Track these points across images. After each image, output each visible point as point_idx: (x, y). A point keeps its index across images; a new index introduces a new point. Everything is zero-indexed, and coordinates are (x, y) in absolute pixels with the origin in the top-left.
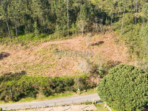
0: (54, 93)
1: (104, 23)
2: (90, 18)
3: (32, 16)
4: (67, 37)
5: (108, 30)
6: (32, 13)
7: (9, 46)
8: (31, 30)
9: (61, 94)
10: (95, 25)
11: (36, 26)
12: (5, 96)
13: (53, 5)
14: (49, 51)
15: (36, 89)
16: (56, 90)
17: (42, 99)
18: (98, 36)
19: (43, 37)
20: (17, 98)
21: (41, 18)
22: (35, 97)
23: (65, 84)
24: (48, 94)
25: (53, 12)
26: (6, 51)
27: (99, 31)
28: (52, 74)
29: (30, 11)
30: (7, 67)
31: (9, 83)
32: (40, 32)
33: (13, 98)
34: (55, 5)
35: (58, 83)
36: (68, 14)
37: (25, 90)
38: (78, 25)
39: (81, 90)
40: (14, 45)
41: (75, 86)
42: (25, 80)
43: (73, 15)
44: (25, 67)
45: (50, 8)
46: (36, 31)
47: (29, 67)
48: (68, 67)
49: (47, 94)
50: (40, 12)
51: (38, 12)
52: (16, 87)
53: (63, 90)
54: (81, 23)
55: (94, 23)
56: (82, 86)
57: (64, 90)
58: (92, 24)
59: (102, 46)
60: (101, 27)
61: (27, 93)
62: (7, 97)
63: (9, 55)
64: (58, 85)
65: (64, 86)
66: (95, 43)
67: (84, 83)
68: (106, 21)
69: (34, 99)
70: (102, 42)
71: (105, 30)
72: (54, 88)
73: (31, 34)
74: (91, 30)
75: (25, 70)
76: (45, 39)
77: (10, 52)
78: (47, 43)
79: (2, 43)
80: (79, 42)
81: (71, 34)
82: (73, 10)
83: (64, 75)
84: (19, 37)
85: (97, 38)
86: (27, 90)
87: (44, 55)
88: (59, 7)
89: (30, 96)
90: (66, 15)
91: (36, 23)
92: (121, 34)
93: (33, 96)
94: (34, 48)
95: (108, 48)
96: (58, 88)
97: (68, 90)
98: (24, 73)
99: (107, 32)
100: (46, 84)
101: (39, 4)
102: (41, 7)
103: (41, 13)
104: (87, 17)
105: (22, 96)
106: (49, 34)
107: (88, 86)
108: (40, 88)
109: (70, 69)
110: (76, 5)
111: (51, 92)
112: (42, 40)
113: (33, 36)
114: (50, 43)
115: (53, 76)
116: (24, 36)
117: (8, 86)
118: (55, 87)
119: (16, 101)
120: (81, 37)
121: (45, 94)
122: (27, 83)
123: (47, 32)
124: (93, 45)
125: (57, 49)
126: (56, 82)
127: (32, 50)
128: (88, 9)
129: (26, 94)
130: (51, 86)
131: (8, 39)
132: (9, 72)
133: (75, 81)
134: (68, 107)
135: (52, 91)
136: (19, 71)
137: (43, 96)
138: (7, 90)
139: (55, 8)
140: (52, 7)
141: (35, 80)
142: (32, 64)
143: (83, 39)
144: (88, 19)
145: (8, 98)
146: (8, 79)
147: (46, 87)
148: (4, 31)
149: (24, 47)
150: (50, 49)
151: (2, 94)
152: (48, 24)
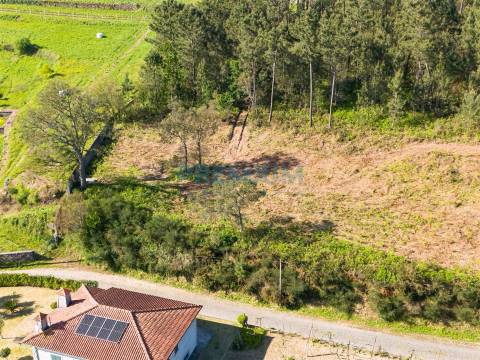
0: (414, 316)
3: (390, 51)
6: (394, 42)
7: (301, 138)
8: (379, 98)
9: (440, 327)
11: (396, 86)
12: (263, 285)
14: (423, 171)
15: (359, 287)
16: (423, 308)
17: (370, 323)
19: (416, 123)
20: (296, 300)
21: (421, 62)
22: (350, 311)
23: (460, 297)
24: (394, 313)
25: (465, 46)
26: (291, 150)
28: (420, 251)
29: (388, 36)
30: (285, 198)
31: (281, 248)
32: (407, 107)
33: (284, 295)
35: (435, 285)
37: (323, 281)
40: (318, 137)
42: (328, 250)
44: (335, 208)
45: (460, 31)
46: (395, 102)
47: (347, 213)
49: (391, 313)
50: (421, 40)
51: (414, 39)
52: (299, 264)
53: (446, 316)
57: (452, 316)
61: (328, 292)
62: (267, 287)
63: (296, 163)
64: (433, 294)
65: (454, 301)
69: (346, 316)
72: (417, 298)
73: (376, 111)
75: (333, 217)
76: (418, 131)
77: (300, 157)
78: (424, 145)
79: (285, 125)
83: (462, 264)
84: (336, 114)
86: (330, 283)
87: (404, 185)
89: (333, 305)
91: (399, 74)
93: (344, 306)
94: (377, 154)
96: (432, 303)
97: (468, 319)
98: (328, 227)
100: (393, 281)
101: (422, 13)
102: (427, 26)
103: (423, 46)
105: (308, 297)
106: (438, 116)
108: (372, 288)
111: (406, 310)
112: (408, 132)
113: (381, 117)
114: (433, 146)
115: (423, 260)
116: (351, 113)
117: (276, 257)
118: (423, 298)
119: (290, 307)
121: (384, 311)
122: (334, 261)
123: (429, 107)
125: (454, 173)
126: (428, 280)
127: (367, 162)
129: (322, 293)
130: (408, 289)
131: (302, 114)
132: (285, 215)
135: (410, 308)
136: (317, 218)
137: (376, 316)
138: (270, 266)
140: (466, 25)
141: (358, 259)
142: (360, 205)
145: (269, 293)
146: (281, 236)
147: (390, 290)
148: (297, 88)
149: (345, 146)
150: (431, 168)
151: (256, 277)
152: (441, 83)
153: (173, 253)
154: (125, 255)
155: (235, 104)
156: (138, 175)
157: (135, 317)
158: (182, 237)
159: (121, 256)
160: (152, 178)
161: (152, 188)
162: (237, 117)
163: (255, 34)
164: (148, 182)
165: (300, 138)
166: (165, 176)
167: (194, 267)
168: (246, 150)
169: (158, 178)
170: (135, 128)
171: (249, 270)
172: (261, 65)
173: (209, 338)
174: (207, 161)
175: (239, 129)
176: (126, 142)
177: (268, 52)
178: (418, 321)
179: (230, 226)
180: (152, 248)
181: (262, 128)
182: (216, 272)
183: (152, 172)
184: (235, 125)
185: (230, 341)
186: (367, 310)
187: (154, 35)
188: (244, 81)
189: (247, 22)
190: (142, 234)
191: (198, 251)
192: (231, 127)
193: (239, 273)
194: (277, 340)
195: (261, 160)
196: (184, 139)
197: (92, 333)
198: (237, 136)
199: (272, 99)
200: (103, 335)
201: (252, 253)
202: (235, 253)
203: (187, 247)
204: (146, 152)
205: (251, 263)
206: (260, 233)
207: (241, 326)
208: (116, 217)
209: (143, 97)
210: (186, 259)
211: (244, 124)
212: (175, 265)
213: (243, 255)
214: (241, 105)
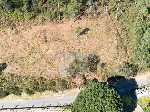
22: (20, 94)
28: (37, 72)
78: (38, 27)
80: (70, 28)
94: (24, 33)
127: (21, 37)
143: (74, 25)
186: (24, 95)
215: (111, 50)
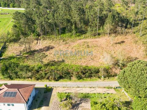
0: (84, 78)
1: (126, 27)
2: (115, 23)
3: (71, 20)
4: (97, 36)
5: (129, 33)
6: (72, 18)
8: (70, 31)
9: (89, 79)
10: (119, 29)
11: (74, 28)
12: (50, 77)
13: (88, 13)
14: (82, 46)
15: (71, 73)
16: (85, 76)
17: (75, 81)
18: (120, 37)
19: (79, 36)
20: (58, 79)
21: (78, 22)
22: (70, 79)
23: (93, 72)
24: (80, 78)
25: (87, 18)
26: (52, 45)
27: (122, 33)
28: (83, 63)
29: (70, 17)
30: (52, 56)
31: (53, 67)
32: (77, 32)
33: (55, 78)
34: (89, 13)
36: (98, 20)
37: (63, 73)
38: (105, 28)
39: (105, 77)
40: (58, 41)
41: (100, 74)
42: (64, 66)
43: (102, 20)
44: (64, 57)
46: (74, 32)
47: (67, 57)
48: (95, 59)
50: (78, 17)
51: (76, 18)
52: (57, 71)
53: (90, 76)
54: (108, 26)
55: (118, 27)
56: (105, 74)
57: (91, 76)
58: (116, 27)
59: (123, 45)
60: (123, 30)
61: (65, 76)
62: (51, 77)
64: (87, 72)
65: (91, 73)
66: (118, 42)
67: (107, 72)
68: (128, 25)
69: (69, 80)
70: (123, 42)
71: (127, 33)
72: (84, 74)
73: (70, 34)
74: (115, 32)
75: (64, 59)
76: (80, 37)
77: (55, 46)
78: (81, 40)
79: (50, 39)
80: (106, 40)
81: (99, 34)
82: (102, 17)
83: (92, 65)
84: (61, 35)
85: (120, 38)
86: (65, 73)
87: (78, 49)
88: (92, 14)
89: (66, 78)
90: (97, 20)
91: (74, 25)
92: (139, 36)
93: (69, 78)
94: (71, 43)
95: (128, 47)
96: (87, 74)
97: (95, 76)
98: (63, 61)
99: (128, 34)
100: (79, 71)
101: (77, 11)
102: (78, 14)
103: (78, 19)
104: (113, 22)
105: (61, 78)
106: (83, 34)
107: (110, 75)
108: (74, 73)
109: (97, 60)
110: (104, 12)
111: (82, 77)
112: (77, 38)
113: (71, 35)
114: (83, 40)
115: (84, 65)
116: (65, 35)
117: (52, 70)
119: (57, 81)
120: (107, 37)
121: (77, 78)
122: (65, 68)
123: (81, 32)
124: (116, 43)
125: (88, 46)
126: (86, 69)
127: (70, 45)
128: (114, 16)
129: (64, 76)
130: (82, 72)
131: (53, 36)
132: (53, 60)
133: (100, 70)
134: (94, 89)
135: (83, 76)
136: (61, 60)
137: (76, 79)
138: (51, 72)
139: (89, 15)
140: (86, 14)
141: (71, 67)
143: (108, 39)
144: (114, 24)
145: (51, 78)
146: (53, 65)
147: (78, 73)
148: (52, 30)
149: (64, 42)
150: (83, 45)
151: (48, 75)
152: (83, 27)
153: (26, 73)
154: (14, 75)
155: (37, 35)
156: (14, 55)
157: (18, 90)
158: (28, 69)
159: (13, 76)
160: (18, 55)
161: (19, 58)
162: (38, 38)
163: (40, 18)
164: (17, 57)
165: (54, 42)
166: (21, 54)
167: (32, 75)
168: (41, 46)
169: (20, 55)
170: (12, 44)
171: (46, 74)
172: (42, 26)
173: (38, 91)
174: (32, 50)
175: (39, 41)
176: (10, 47)
177: (43, 22)
178: (85, 78)
179: (40, 64)
180: (21, 73)
181: (45, 40)
182: (38, 76)
183: (18, 54)
184: (38, 40)
185: (43, 91)
186: (74, 78)
187: (14, 20)
188: (38, 30)
189: (37, 16)
190: (17, 70)
191: (32, 71)
192: (37, 41)
193: (43, 75)
194: (55, 89)
195: (45, 48)
196: (25, 45)
197: (8, 96)
198: (39, 43)
199: (46, 33)
200: (11, 96)
201: (46, 70)
202: (42, 71)
203: (30, 71)
204: (16, 49)
205: (46, 72)
206: (47, 65)
207: (46, 87)
208: (10, 66)
209: (13, 35)
210: (30, 74)
211: (40, 40)
212: (27, 76)
213: (44, 70)
214: (39, 35)
215: (141, 52)
